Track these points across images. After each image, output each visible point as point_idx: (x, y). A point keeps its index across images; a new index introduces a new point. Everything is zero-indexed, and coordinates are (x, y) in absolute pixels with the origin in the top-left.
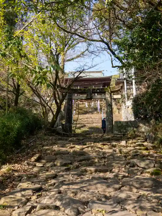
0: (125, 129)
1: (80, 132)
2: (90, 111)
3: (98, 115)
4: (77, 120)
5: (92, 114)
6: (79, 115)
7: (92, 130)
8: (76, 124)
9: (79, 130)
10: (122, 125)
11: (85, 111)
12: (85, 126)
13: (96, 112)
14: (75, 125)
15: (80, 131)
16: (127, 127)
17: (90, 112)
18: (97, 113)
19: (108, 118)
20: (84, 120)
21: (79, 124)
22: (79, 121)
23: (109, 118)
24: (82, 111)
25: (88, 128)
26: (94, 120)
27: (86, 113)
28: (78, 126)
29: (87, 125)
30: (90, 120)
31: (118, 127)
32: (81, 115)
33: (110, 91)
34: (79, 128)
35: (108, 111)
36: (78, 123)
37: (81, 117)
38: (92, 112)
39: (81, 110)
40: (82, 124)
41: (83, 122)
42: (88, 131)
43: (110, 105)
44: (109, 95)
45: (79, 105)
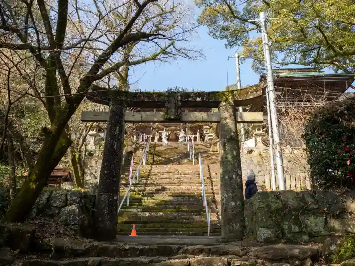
0: (297, 222)
1: (151, 205)
2: (176, 157)
3: (190, 166)
4: (149, 175)
5: (180, 163)
6: (153, 166)
7: (180, 199)
8: (146, 184)
9: (149, 198)
10: (285, 206)
11: (165, 158)
12: (164, 189)
13: (186, 161)
14: (142, 188)
15: (153, 201)
16: (303, 214)
17: (175, 160)
18: (189, 162)
19: (227, 177)
20: (162, 177)
21: (152, 184)
22: (151, 179)
23: (231, 179)
24: (160, 158)
25: (171, 195)
26: (183, 176)
27: (167, 161)
28: (149, 188)
29: (167, 187)
30: (176, 176)
31: (271, 213)
32: (158, 166)
33: (231, 101)
34: (151, 194)
35: (229, 157)
36: (149, 182)
37: (156, 169)
38: (179, 161)
39: (160, 156)
40: (156, 185)
41: (160, 181)
42: (169, 201)
43: (234, 140)
44: (231, 110)
45: (155, 147)
